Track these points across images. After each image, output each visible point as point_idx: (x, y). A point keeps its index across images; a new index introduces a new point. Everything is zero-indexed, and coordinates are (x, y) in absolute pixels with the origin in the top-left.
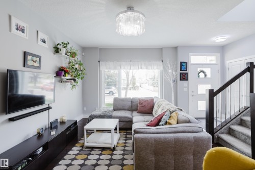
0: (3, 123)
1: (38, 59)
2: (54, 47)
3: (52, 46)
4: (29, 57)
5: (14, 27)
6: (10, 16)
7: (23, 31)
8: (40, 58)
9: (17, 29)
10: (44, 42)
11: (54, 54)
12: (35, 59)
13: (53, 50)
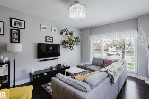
0: (38, 61)
1: (52, 38)
2: (61, 32)
3: (59, 31)
4: (48, 38)
5: (42, 28)
6: (40, 25)
7: (45, 29)
8: (53, 38)
9: (43, 29)
10: (55, 31)
11: (61, 35)
12: (50, 38)
13: (60, 33)
